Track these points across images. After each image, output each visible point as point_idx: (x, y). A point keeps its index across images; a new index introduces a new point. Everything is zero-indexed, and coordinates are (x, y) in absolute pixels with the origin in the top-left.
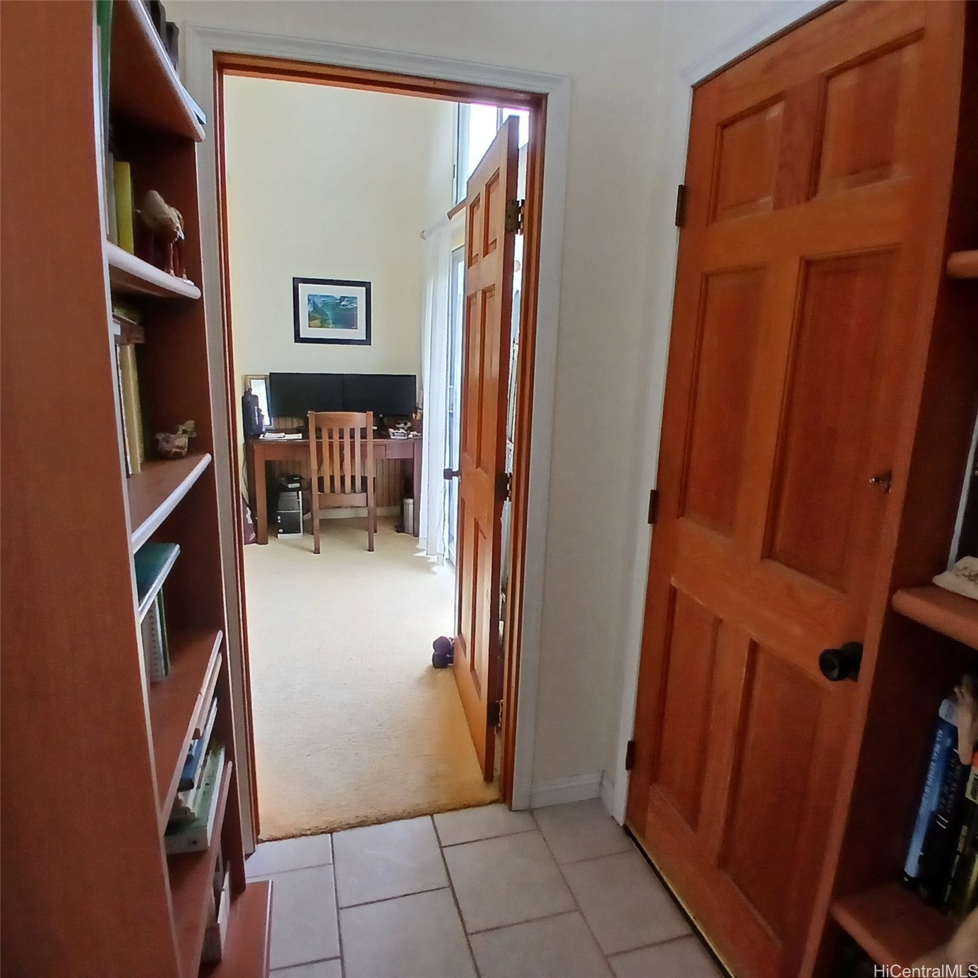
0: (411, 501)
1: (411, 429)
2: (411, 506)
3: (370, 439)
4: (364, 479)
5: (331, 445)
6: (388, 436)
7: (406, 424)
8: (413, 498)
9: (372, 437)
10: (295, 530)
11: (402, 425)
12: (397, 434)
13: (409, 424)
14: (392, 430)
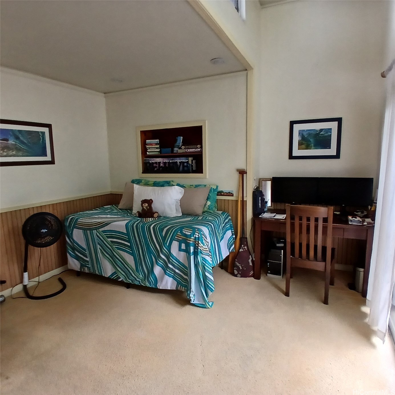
0: (362, 270)
1: (366, 217)
2: (362, 274)
3: (330, 224)
4: (324, 249)
5: (301, 225)
6: (346, 222)
7: (362, 212)
8: (363, 267)
9: (332, 223)
10: (277, 273)
11: (359, 213)
12: (354, 221)
13: (365, 213)
14: (350, 218)
